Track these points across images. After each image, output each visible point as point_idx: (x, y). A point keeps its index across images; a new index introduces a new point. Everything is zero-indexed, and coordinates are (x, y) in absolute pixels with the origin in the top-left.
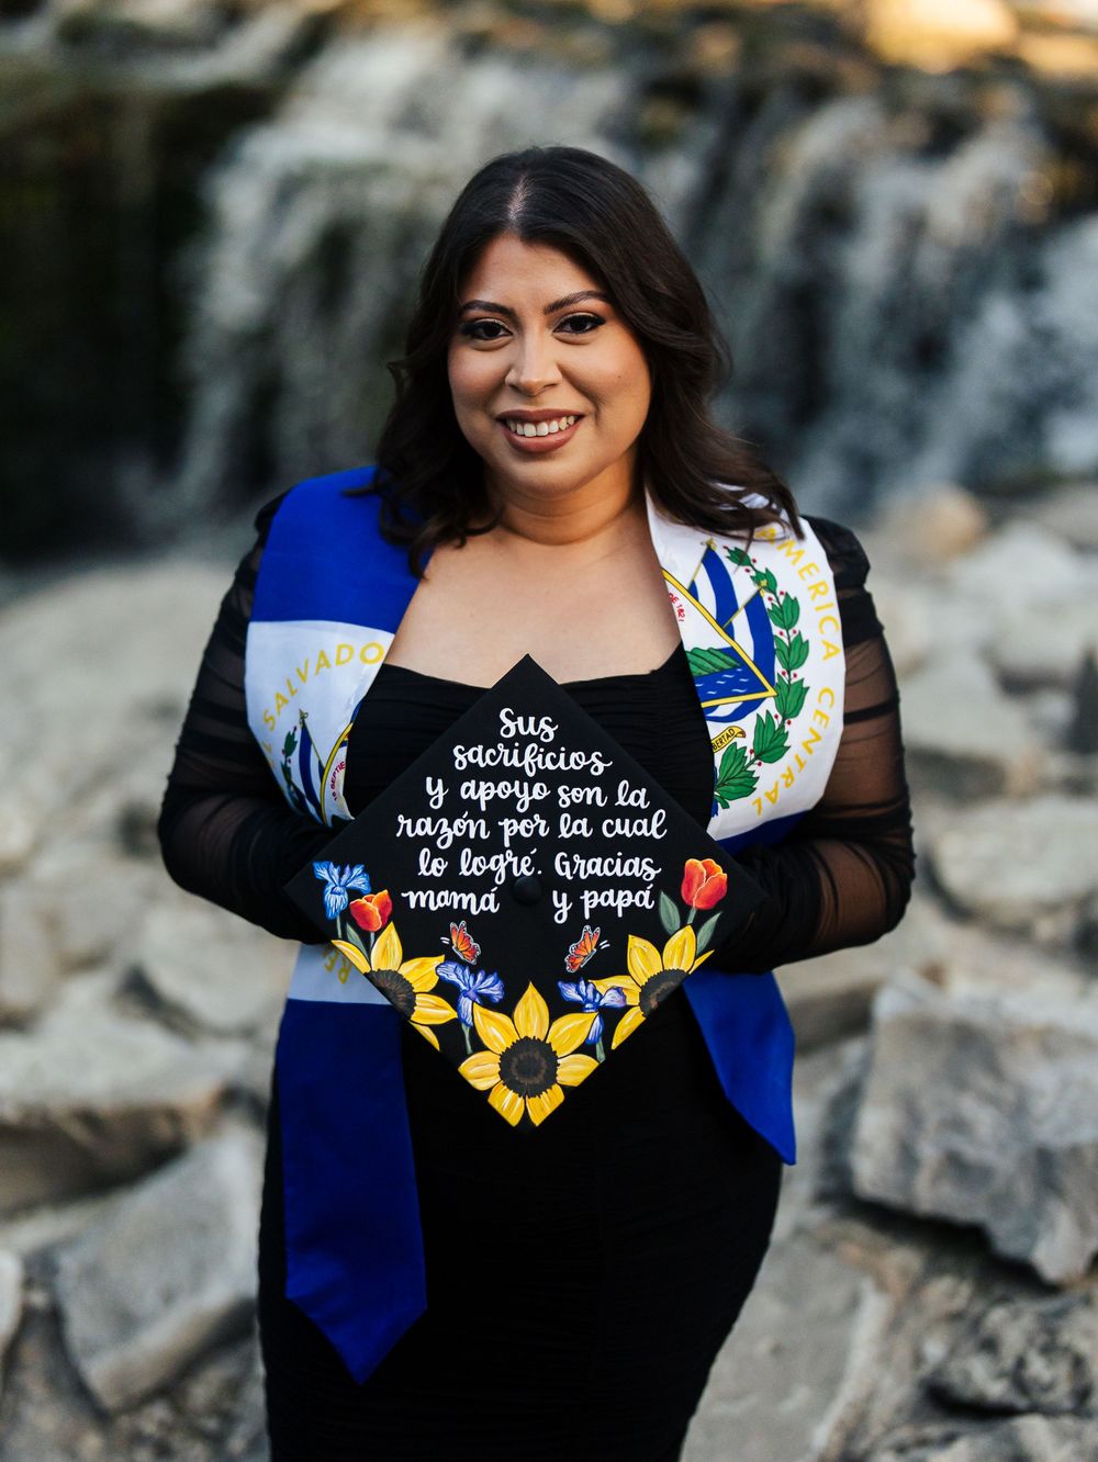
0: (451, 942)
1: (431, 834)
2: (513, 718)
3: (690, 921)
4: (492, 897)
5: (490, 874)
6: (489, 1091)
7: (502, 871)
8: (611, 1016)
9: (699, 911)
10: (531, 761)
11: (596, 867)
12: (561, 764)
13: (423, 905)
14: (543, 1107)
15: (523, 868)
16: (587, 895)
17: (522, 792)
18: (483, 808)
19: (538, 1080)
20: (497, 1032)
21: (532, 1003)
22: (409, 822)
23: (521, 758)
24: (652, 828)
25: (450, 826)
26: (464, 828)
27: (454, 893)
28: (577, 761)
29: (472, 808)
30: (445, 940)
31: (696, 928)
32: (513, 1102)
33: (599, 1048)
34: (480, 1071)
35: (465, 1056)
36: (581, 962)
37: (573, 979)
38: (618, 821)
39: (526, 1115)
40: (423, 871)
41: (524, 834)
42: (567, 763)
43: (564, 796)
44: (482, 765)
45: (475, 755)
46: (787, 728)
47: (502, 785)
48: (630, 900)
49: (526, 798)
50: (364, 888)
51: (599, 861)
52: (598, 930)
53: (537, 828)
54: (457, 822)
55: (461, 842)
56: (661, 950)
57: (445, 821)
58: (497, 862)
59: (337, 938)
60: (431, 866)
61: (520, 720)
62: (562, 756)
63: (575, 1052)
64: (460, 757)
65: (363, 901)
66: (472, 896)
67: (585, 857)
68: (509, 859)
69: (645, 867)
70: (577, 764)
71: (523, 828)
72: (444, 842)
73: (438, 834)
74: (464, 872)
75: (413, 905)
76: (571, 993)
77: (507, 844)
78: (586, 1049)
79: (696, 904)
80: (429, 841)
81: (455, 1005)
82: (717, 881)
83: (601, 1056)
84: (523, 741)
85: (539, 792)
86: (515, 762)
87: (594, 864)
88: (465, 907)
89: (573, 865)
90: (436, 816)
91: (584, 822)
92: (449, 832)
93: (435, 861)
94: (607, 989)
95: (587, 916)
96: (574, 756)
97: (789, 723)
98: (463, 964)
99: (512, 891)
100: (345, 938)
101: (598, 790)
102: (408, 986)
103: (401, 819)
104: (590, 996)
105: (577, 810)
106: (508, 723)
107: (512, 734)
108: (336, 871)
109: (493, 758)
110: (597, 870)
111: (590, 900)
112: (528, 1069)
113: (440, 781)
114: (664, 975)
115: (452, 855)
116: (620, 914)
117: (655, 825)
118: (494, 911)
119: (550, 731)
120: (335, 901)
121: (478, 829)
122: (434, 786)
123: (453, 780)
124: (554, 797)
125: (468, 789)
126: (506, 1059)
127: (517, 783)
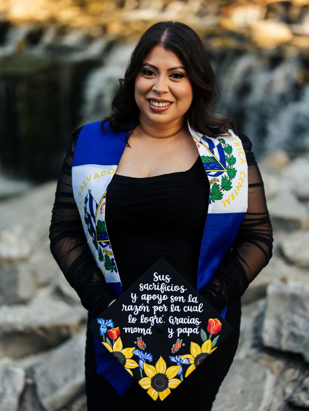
0: (137, 344)
1: (132, 310)
2: (157, 276)
3: (210, 337)
4: (150, 330)
5: (149, 322)
6: (147, 390)
7: (153, 322)
8: (185, 367)
9: (213, 335)
10: (163, 288)
11: (182, 321)
12: (172, 289)
13: (129, 332)
14: (164, 394)
15: (160, 321)
16: (178, 329)
17: (160, 298)
18: (148, 302)
19: (162, 386)
20: (150, 371)
21: (161, 362)
22: (126, 306)
23: (160, 288)
24: (199, 309)
25: (138, 308)
26: (142, 308)
27: (138, 328)
28: (176, 288)
29: (145, 302)
30: (135, 343)
31: (212, 340)
32: (155, 393)
33: (181, 377)
34: (145, 383)
35: (141, 378)
36: (176, 350)
37: (174, 355)
38: (188, 307)
39: (159, 398)
40: (129, 322)
41: (160, 311)
42: (173, 289)
43: (172, 299)
44: (148, 289)
45: (146, 286)
46: (231, 181)
47: (154, 295)
48: (191, 331)
49: (161, 300)
50: (112, 326)
51: (182, 319)
52: (182, 340)
53: (164, 309)
54: (140, 307)
55: (141, 313)
56: (201, 346)
57: (136, 306)
58: (152, 319)
59: (103, 342)
60: (132, 320)
61: (160, 276)
62: (172, 287)
63: (174, 378)
64: (141, 287)
65: (111, 330)
66: (144, 329)
67: (178, 318)
68: (155, 318)
69: (196, 321)
70: (176, 289)
71: (159, 308)
72: (136, 313)
73: (134, 310)
74: (142, 322)
75: (126, 332)
76: (173, 359)
77: (155, 313)
78: (177, 377)
79: (212, 332)
80: (131, 312)
81: (138, 363)
82: (218, 326)
83: (182, 379)
84: (160, 282)
85: (165, 298)
86: (158, 289)
87: (181, 320)
88: (142, 332)
89: (174, 320)
90: (134, 305)
91: (178, 307)
92: (138, 310)
93: (133, 318)
94: (184, 359)
95: (178, 336)
96: (176, 287)
97: (232, 180)
98: (141, 350)
99: (156, 328)
100: (106, 341)
101: (182, 297)
102: (124, 356)
103: (123, 305)
104: (179, 361)
105: (176, 303)
106: (156, 277)
107: (157, 280)
108: (104, 321)
109: (151, 287)
110: (182, 322)
111: (180, 331)
112: (159, 383)
113: (135, 294)
114: (202, 354)
115: (138, 317)
116: (188, 335)
117: (200, 308)
118: (150, 334)
119: (169, 279)
120: (103, 330)
121: (146, 309)
122: (134, 296)
123: (139, 294)
124: (169, 299)
125: (144, 297)
126: (153, 379)
127: (158, 295)
